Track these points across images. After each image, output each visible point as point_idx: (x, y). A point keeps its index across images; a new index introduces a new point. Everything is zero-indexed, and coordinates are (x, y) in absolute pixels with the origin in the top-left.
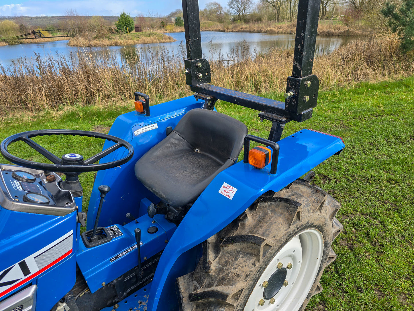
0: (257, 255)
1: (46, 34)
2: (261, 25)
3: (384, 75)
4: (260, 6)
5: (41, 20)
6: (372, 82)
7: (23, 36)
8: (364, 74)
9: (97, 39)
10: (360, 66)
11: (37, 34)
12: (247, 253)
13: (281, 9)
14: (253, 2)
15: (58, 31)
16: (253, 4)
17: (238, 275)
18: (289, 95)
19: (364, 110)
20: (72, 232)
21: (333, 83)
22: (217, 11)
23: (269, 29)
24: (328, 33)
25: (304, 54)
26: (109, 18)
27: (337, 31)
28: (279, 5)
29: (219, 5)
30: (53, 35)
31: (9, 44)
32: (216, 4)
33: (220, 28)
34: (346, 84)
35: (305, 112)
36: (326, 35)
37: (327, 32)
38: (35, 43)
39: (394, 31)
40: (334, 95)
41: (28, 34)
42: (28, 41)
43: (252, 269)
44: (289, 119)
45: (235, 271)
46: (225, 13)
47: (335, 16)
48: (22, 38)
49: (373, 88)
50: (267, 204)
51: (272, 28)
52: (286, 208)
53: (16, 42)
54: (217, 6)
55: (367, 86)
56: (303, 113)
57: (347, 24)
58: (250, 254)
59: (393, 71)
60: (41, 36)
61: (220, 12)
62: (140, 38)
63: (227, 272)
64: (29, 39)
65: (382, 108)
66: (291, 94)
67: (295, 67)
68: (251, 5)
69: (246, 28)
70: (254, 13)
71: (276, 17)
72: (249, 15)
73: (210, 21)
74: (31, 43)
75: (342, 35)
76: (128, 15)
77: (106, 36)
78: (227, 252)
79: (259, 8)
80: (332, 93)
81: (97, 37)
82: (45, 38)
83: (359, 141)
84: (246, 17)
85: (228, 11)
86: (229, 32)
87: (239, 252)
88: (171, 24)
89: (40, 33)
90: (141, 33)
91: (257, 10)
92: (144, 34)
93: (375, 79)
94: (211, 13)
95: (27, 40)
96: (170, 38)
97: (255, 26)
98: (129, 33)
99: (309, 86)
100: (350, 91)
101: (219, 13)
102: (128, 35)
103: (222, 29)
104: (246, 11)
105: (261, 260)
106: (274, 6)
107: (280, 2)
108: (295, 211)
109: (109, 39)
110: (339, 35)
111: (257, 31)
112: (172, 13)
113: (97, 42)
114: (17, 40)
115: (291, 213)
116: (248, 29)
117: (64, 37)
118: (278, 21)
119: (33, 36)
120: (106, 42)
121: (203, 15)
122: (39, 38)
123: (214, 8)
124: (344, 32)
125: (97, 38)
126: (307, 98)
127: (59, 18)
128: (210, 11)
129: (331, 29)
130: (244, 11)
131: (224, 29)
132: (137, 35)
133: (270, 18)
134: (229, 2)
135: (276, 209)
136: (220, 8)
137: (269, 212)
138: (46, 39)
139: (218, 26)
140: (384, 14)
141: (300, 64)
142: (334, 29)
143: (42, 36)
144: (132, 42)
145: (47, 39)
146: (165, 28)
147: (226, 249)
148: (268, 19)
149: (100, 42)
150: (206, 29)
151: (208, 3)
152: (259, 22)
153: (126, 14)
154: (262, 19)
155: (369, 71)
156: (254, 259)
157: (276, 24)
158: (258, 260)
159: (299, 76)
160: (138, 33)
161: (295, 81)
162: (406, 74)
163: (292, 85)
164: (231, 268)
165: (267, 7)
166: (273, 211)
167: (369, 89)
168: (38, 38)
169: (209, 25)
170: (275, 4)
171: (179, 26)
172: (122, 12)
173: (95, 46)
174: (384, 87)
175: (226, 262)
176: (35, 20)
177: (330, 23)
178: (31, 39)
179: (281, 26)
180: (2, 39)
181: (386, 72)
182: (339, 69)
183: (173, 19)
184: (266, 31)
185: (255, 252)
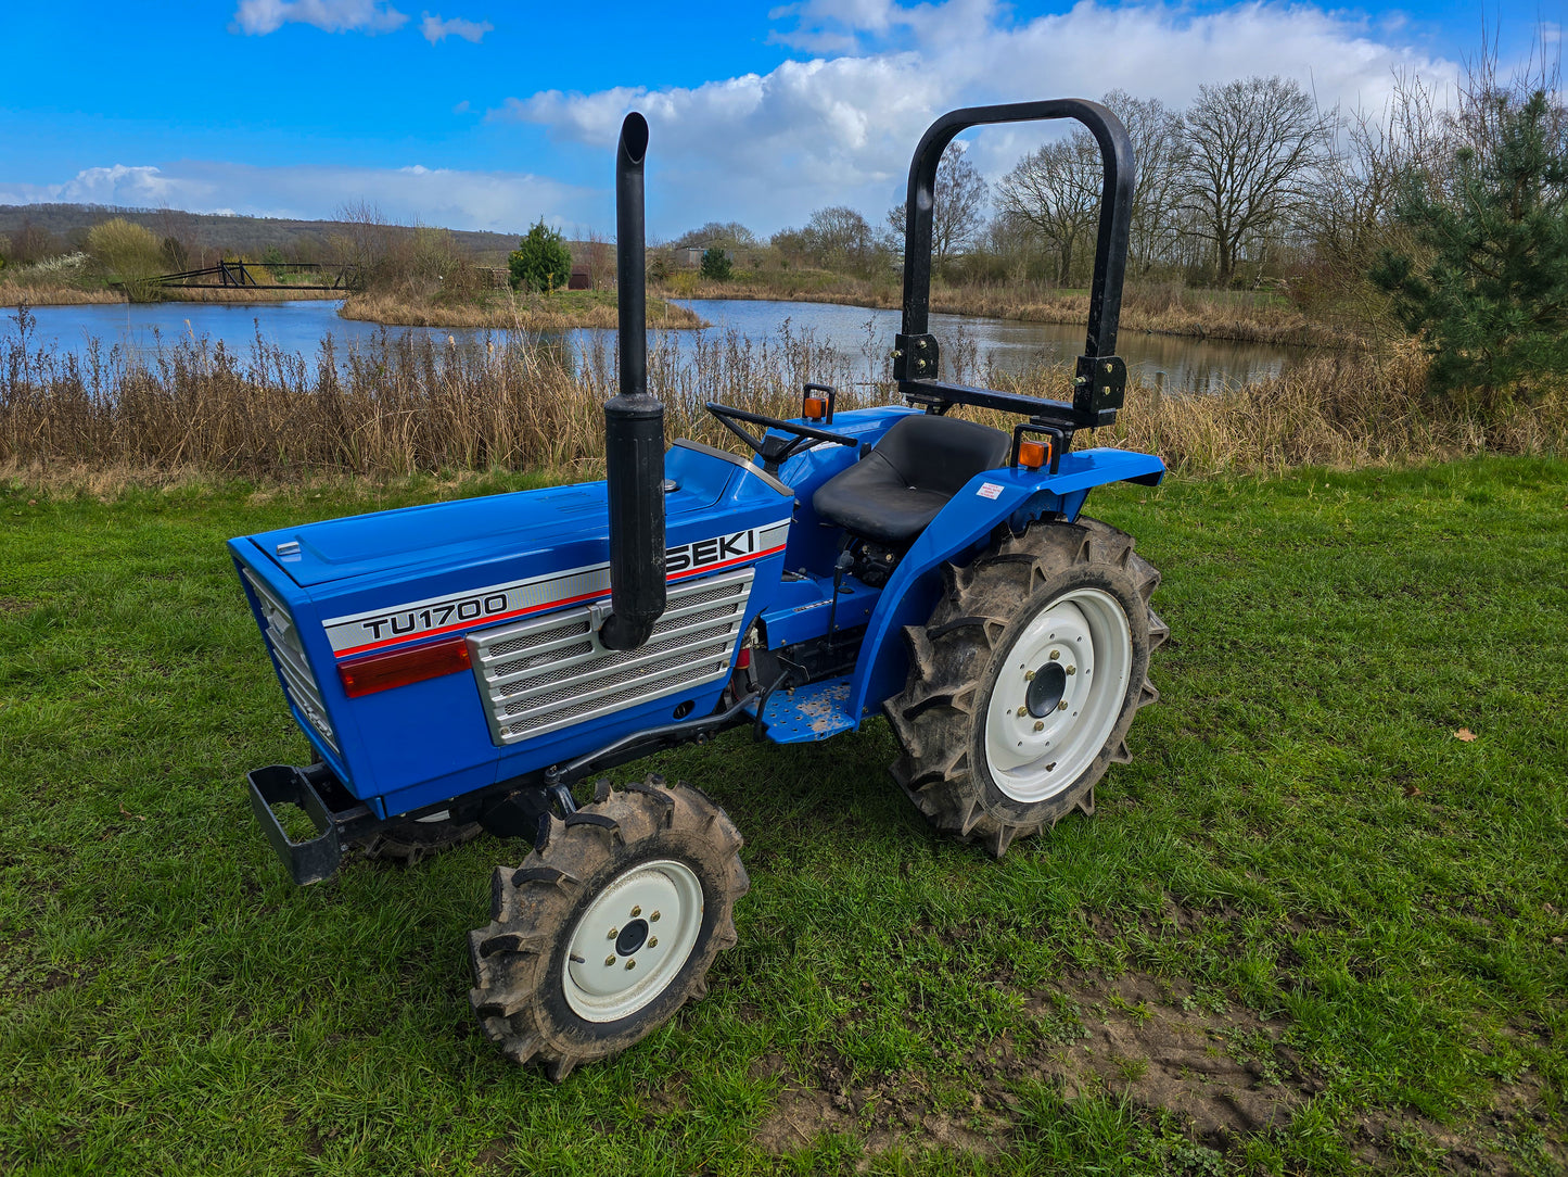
0: (1026, 584)
1: (261, 276)
2: (1002, 294)
3: (1375, 453)
4: (1001, 228)
5: (229, 229)
6: (1341, 467)
7: (181, 275)
8: (1317, 447)
9: (442, 305)
10: (1305, 424)
11: (230, 273)
12: (1012, 581)
13: (1075, 243)
14: (976, 217)
15: (291, 269)
16: (976, 221)
17: (997, 606)
18: (1080, 381)
19: (1296, 529)
20: (788, 520)
21: (1220, 463)
22: (851, 238)
23: (1030, 307)
24: (1238, 334)
25: (1103, 324)
26: (466, 239)
27: (1267, 327)
28: (1070, 230)
29: (859, 219)
30: (283, 281)
31: (132, 301)
32: (849, 214)
33: (859, 295)
34: (1262, 468)
35: (1105, 411)
36: (1229, 339)
37: (1232, 331)
38: (218, 302)
39: (1413, 329)
40: (1220, 491)
41: (198, 273)
42: (198, 294)
43: (1018, 604)
44: (1080, 425)
45: (994, 601)
46: (877, 245)
47: (1267, 279)
48: (177, 282)
49: (1338, 481)
50: (1042, 528)
51: (1041, 306)
52: (1069, 535)
53: (156, 294)
54: (851, 221)
55: (1321, 478)
56: (1100, 412)
57: (1302, 308)
58: (1016, 582)
59: (1404, 445)
60: (243, 282)
61: (861, 240)
62: (588, 308)
63: (981, 602)
64: (201, 289)
65: (1349, 529)
66: (1081, 380)
67: (1089, 342)
68: (969, 226)
69: (952, 300)
70: (980, 251)
71: (1056, 269)
72: (960, 256)
73: (824, 269)
74: (205, 301)
75: (1284, 343)
76: (555, 232)
77: (473, 297)
78: (983, 580)
79: (997, 233)
80: (1214, 488)
81: (442, 298)
82: (259, 287)
83: (1266, 586)
84: (951, 264)
85: (887, 238)
86: (891, 309)
87: (999, 579)
88: (688, 273)
89: (242, 270)
90: (591, 292)
91: (989, 243)
92: (600, 295)
93: (1348, 463)
94: (831, 241)
95: (193, 292)
96: (690, 316)
97: (984, 297)
98: (551, 291)
99: (1109, 371)
100: (1267, 486)
101: (855, 246)
102: (547, 298)
103: (865, 300)
104: (953, 244)
105: (1031, 595)
106: (1052, 234)
107: (1074, 222)
108: (1081, 540)
109: (483, 306)
110: (1273, 342)
111: (988, 314)
112: (690, 234)
113: (444, 312)
114: (158, 289)
115: (1076, 543)
116: (957, 305)
117: (319, 288)
118: (1065, 284)
119: (216, 280)
120: (473, 315)
121: (801, 248)
122: (237, 287)
123: (841, 228)
124: (1293, 332)
125: (444, 299)
126: (1107, 390)
127: (292, 226)
128: (825, 237)
129: (1247, 320)
130: (943, 241)
131: (873, 298)
132: (579, 300)
133: (1037, 272)
134: (893, 210)
135: (1055, 537)
136: (861, 227)
137: (1044, 539)
138: (258, 293)
139: (851, 287)
140: (1378, 282)
141: (1097, 337)
142: (1259, 322)
143: (248, 283)
144: (561, 319)
145: (262, 292)
146: (668, 284)
147: (982, 574)
148: (1030, 277)
149: (455, 315)
150: (808, 296)
151: (821, 209)
152: (1000, 281)
153: (547, 231)
154: (1009, 273)
155: (1335, 439)
156: (1019, 590)
157: (1057, 293)
158: (1027, 593)
159: (1095, 355)
160: (581, 293)
161: (1090, 361)
162: (1446, 454)
163: (1084, 368)
164: (988, 597)
165: (1027, 235)
166: (1050, 539)
167: (1328, 485)
168: (230, 287)
169: (820, 282)
170: (1055, 227)
171: (713, 278)
172: (537, 223)
173: (435, 325)
174: (1370, 483)
175: (981, 592)
176: (207, 226)
177: (1243, 301)
178: (207, 290)
179: (1073, 302)
180: (109, 280)
181: (1385, 445)
182: (1243, 427)
183: (694, 256)
184: (1022, 314)
185: (1023, 577)
